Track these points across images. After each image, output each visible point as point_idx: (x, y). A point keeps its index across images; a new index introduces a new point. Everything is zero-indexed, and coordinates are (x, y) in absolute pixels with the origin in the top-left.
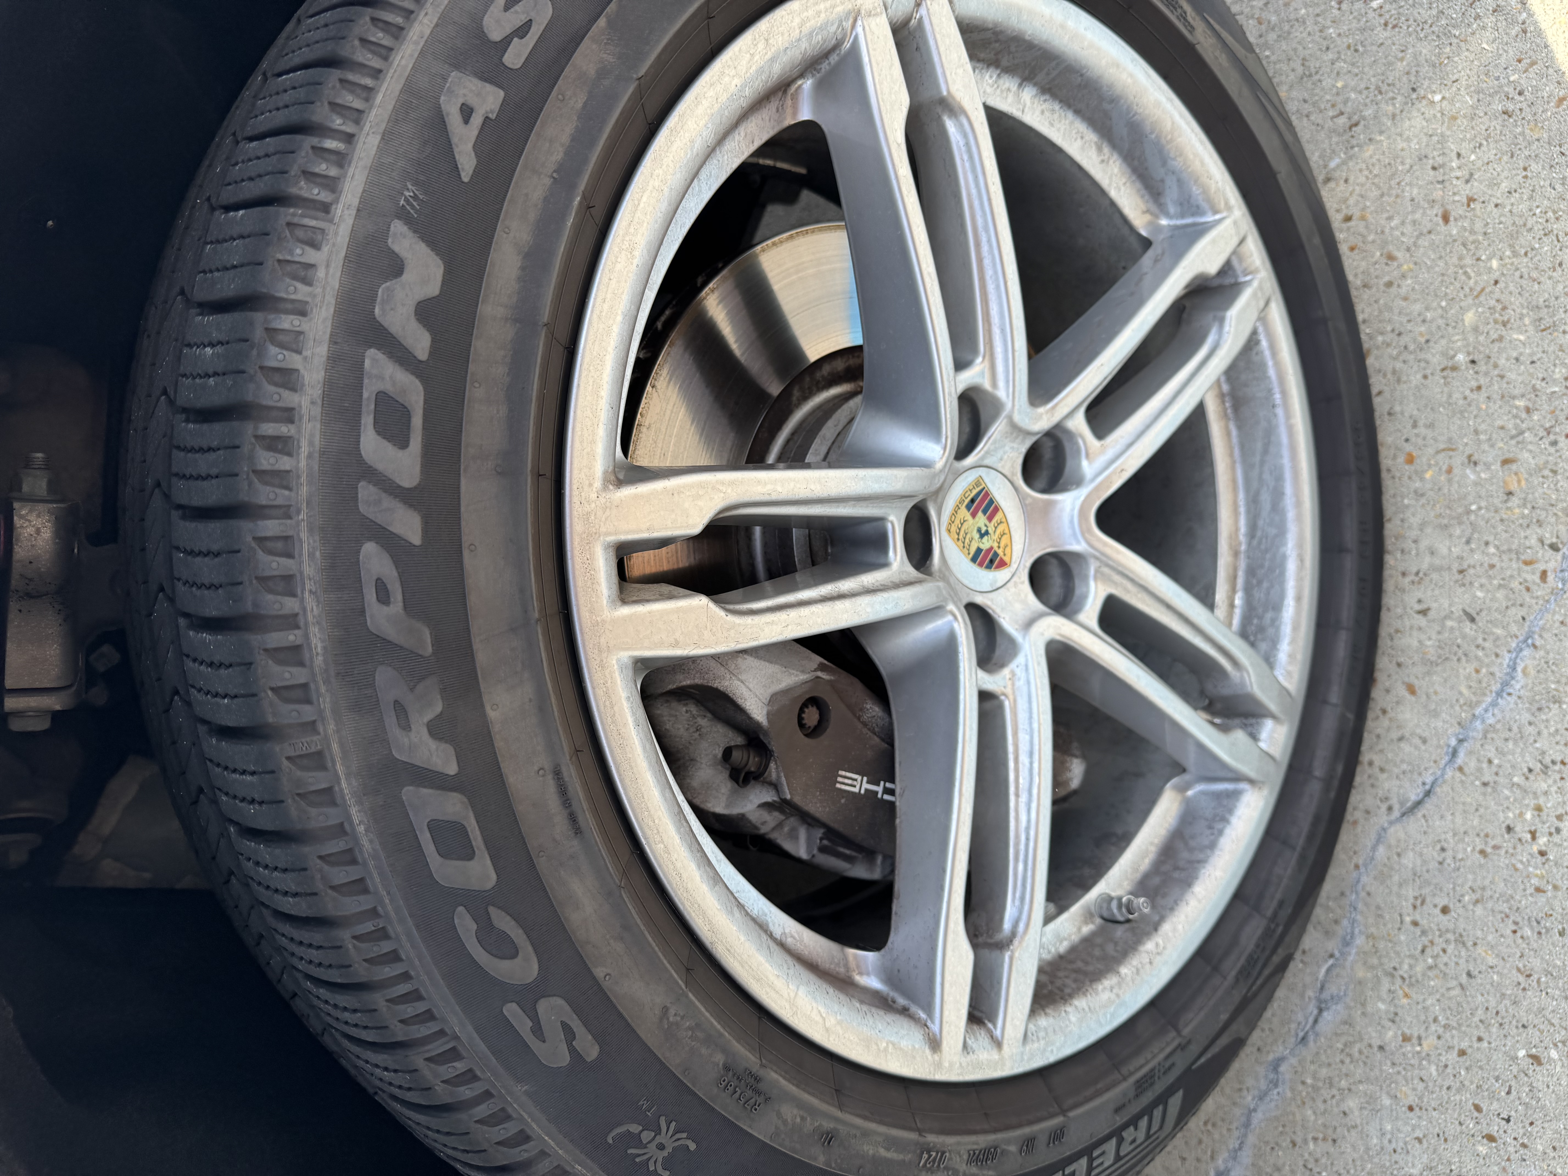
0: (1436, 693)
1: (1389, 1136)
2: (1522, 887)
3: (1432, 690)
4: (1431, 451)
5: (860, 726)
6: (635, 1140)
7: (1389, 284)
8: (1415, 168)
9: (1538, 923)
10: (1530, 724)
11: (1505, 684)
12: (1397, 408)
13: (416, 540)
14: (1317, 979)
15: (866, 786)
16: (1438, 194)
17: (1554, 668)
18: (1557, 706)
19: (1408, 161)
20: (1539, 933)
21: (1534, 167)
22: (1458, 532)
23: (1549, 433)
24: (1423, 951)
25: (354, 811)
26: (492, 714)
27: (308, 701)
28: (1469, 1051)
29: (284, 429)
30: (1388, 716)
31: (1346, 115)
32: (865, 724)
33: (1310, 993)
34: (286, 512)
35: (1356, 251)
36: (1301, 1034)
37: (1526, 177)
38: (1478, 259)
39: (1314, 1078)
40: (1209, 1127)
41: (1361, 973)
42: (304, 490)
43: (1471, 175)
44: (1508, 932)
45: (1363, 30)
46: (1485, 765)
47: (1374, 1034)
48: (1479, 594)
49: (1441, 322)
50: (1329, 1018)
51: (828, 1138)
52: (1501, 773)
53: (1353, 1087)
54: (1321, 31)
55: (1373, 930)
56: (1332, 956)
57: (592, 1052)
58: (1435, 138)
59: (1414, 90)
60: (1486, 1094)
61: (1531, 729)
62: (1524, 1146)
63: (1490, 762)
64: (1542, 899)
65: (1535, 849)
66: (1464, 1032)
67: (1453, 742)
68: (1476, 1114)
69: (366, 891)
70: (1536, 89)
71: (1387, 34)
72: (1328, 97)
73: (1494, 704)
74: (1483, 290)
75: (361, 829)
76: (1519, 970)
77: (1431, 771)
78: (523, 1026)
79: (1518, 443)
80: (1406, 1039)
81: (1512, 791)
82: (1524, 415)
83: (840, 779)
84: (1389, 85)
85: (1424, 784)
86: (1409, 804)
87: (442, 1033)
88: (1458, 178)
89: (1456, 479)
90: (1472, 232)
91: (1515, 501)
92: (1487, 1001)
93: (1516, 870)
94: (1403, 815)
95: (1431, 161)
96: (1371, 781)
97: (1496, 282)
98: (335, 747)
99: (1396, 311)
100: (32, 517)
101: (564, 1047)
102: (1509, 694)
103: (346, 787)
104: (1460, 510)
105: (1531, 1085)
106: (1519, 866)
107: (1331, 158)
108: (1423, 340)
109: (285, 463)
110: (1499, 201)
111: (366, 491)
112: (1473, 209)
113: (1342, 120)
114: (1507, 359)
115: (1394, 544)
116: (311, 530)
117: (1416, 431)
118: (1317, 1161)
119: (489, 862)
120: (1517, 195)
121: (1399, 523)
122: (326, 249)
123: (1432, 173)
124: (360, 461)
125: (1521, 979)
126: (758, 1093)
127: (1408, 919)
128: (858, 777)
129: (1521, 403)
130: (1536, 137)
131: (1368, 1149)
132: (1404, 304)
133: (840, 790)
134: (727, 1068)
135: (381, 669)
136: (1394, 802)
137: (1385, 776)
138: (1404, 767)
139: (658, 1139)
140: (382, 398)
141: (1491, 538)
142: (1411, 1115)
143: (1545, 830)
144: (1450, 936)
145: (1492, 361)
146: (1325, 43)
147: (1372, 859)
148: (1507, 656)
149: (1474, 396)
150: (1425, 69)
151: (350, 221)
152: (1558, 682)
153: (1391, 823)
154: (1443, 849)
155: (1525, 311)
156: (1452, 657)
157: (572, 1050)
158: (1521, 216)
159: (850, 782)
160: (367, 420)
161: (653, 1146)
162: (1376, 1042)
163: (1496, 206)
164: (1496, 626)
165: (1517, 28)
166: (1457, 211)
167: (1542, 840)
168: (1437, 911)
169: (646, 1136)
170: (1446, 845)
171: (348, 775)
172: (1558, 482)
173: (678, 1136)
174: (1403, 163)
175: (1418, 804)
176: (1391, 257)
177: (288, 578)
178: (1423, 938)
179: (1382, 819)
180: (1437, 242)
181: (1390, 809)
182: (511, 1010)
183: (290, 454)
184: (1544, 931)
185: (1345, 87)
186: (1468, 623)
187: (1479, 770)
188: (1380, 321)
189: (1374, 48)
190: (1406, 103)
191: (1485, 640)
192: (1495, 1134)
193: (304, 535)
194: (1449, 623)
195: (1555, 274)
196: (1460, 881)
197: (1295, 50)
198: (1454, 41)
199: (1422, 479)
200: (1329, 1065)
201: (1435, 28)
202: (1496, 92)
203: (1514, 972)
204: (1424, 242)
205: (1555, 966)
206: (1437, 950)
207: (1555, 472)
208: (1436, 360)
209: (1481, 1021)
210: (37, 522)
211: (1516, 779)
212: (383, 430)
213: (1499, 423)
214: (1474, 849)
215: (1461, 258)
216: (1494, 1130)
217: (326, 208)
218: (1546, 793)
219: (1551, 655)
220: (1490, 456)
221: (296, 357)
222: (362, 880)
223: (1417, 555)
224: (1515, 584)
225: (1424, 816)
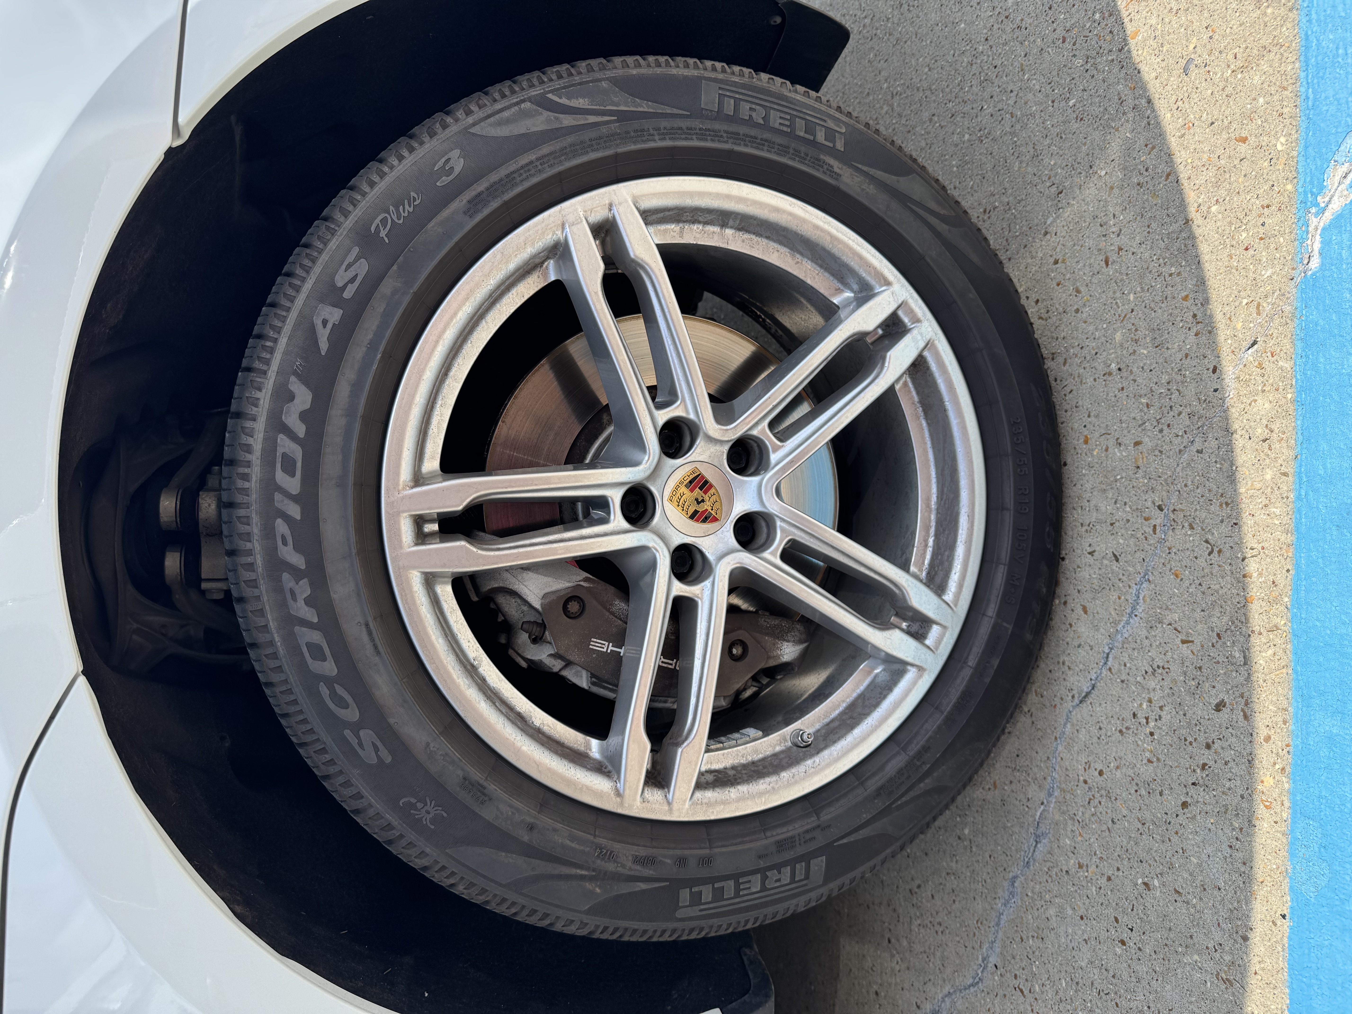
0: (1098, 613)
1: (1070, 937)
2: (1140, 758)
3: (1095, 612)
4: (1097, 434)
5: (607, 614)
6: (413, 806)
7: (1077, 311)
8: (1091, 225)
9: (1149, 785)
10: (1147, 638)
11: (1134, 608)
12: (1080, 403)
13: (298, 517)
14: (1035, 820)
15: (611, 648)
16: (1102, 244)
17: (1159, 597)
18: (1160, 626)
19: (1088, 220)
20: (1149, 793)
21: (1154, 225)
22: (1110, 496)
23: (1158, 423)
24: (1089, 803)
25: (276, 635)
26: (335, 596)
27: (257, 587)
28: (1113, 877)
29: (246, 470)
30: (1073, 629)
31: (1056, 186)
32: (613, 614)
33: (1031, 830)
34: (248, 506)
35: (1060, 286)
36: (1026, 860)
37: (1149, 232)
38: (1123, 293)
39: (1033, 892)
40: (979, 925)
41: (1057, 817)
42: (254, 496)
43: (1121, 230)
44: (1133, 792)
45: (1064, 122)
46: (1123, 667)
47: (1064, 862)
48: (1121, 541)
49: (1103, 339)
50: (1041, 849)
51: (531, 827)
52: (1131, 674)
53: (1052, 900)
54: (1043, 123)
55: (1063, 786)
56: (1042, 803)
57: (388, 759)
58: (1102, 203)
59: (1091, 167)
60: (1121, 910)
61: (1147, 642)
62: (1140, 949)
63: (1125, 665)
64: (1151, 767)
65: (1148, 731)
66: (1110, 864)
67: (1107, 651)
68: (1116, 924)
69: (282, 672)
70: (1155, 167)
71: (1077, 125)
72: (1046, 172)
73: (1128, 623)
74: (1125, 316)
75: (279, 644)
76: (1139, 819)
77: (1095, 671)
78: (354, 742)
79: (1143, 430)
80: (1080, 866)
81: (1136, 688)
82: (1145, 409)
83: (592, 643)
84: (1078, 163)
85: (1091, 679)
86: (1084, 694)
87: (318, 740)
88: (1113, 233)
89: (1110, 456)
90: (1121, 273)
91: (1141, 473)
92: (1122, 841)
93: (1138, 745)
94: (1081, 702)
95: (1100, 220)
96: (1064, 676)
97: (1132, 311)
98: (267, 607)
99: (1080, 331)
100: (207, 499)
101: (373, 754)
102: (1136, 616)
103: (272, 625)
104: (1112, 479)
105: (1144, 905)
106: (1140, 743)
107: (1048, 217)
108: (1094, 352)
109: (247, 485)
110: (1135, 251)
111: (278, 496)
112: (1121, 256)
113: (1054, 189)
114: (1138, 368)
115: (1077, 503)
116: (256, 514)
117: (1090, 419)
118: (1033, 953)
119: (333, 664)
120: (1144, 246)
121: (1080, 487)
122: (264, 391)
123: (1100, 228)
124: (276, 483)
125: (1140, 826)
126: (484, 794)
127: (1081, 778)
128: (607, 644)
129: (1144, 401)
130: (1154, 202)
131: (1059, 946)
132: (1084, 325)
133: (593, 649)
134: (465, 779)
135: (284, 574)
136: (1075, 692)
137: (1071, 672)
138: (1081, 666)
139: (426, 808)
140: (284, 455)
141: (1127, 501)
142: (1082, 922)
143: (1153, 717)
144: (1103, 792)
145: (1130, 368)
146: (1045, 132)
147: (1064, 733)
148: (1135, 587)
149: (1119, 395)
150: (1097, 152)
151: (274, 378)
152: (1161, 608)
153: (1074, 707)
154: (1100, 728)
155: (1147, 332)
156: (1106, 587)
157: (378, 756)
158: (1146, 262)
159: (600, 645)
160: (279, 465)
161: (423, 810)
162: (1065, 868)
163: (1133, 254)
164: (1129, 565)
165: (1145, 122)
166: (1113, 257)
167: (1152, 724)
168: (1096, 773)
169: (419, 805)
170: (1102, 726)
171: (273, 620)
172: (1163, 459)
173: (436, 808)
174: (1085, 222)
175: (1088, 694)
176: (1078, 291)
177: (249, 534)
178: (1090, 793)
179: (1069, 705)
180: (1102, 280)
181: (1073, 697)
182: (347, 733)
183: (249, 481)
184: (1151, 791)
185: (1055, 164)
186: (1115, 562)
187: (1120, 671)
188: (1073, 338)
189: (1071, 135)
190: (1087, 177)
191: (1123, 575)
192: (1125, 940)
193: (254, 515)
194: (1105, 562)
195: (1163, 305)
196: (1109, 752)
197: (1029, 137)
198: (1113, 131)
199: (1092, 455)
200: (1040, 883)
201: (1102, 122)
202: (1134, 169)
203: (1136, 820)
204: (1095, 280)
205: (1157, 818)
206: (1096, 801)
207: (1161, 452)
208: (1101, 367)
209: (1119, 856)
210: (209, 501)
211: (1138, 679)
212: (284, 470)
213: (1133, 415)
214: (1116, 730)
215: (1114, 292)
216: (1124, 936)
217: (265, 373)
218: (1154, 690)
219: (1158, 588)
220: (1128, 440)
221: (251, 439)
222: (280, 666)
223: (1089, 511)
224: (1139, 535)
225: (1091, 703)
